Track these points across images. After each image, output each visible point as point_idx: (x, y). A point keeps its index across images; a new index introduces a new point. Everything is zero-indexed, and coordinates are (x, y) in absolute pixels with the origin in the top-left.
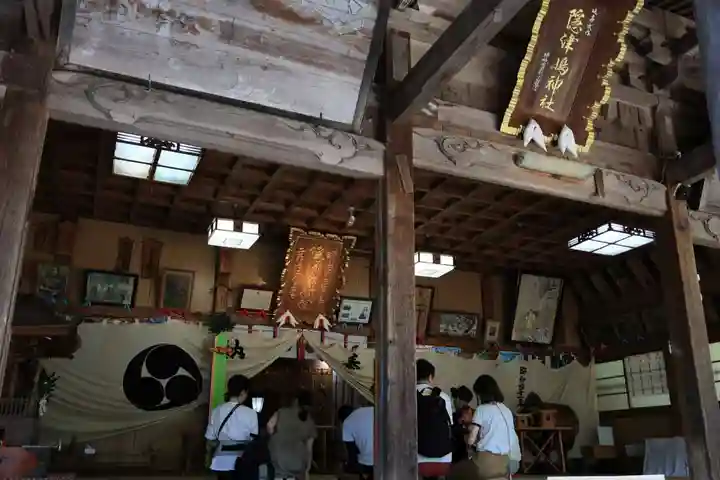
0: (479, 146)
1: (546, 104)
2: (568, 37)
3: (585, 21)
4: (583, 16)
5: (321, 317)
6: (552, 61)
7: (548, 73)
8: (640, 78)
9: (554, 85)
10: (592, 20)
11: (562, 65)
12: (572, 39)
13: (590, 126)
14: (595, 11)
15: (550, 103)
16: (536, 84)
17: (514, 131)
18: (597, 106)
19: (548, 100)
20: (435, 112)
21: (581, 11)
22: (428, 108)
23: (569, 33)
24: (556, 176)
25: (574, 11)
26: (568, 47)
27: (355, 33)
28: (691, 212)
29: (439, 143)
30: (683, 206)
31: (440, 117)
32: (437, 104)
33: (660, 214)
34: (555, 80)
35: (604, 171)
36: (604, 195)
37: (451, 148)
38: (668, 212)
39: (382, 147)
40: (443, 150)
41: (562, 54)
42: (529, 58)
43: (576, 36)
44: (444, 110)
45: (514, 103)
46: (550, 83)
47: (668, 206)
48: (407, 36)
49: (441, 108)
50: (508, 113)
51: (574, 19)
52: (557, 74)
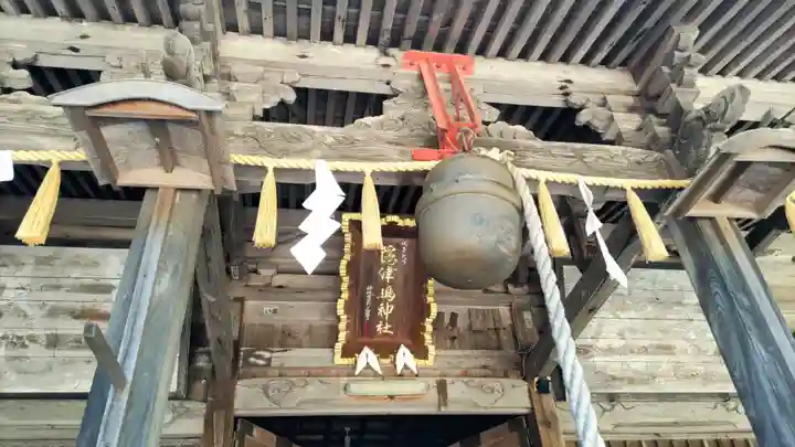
0: (307, 384)
1: (383, 329)
2: (386, 270)
3: (398, 253)
4: (394, 249)
6: (377, 292)
7: (376, 302)
9: (385, 311)
10: (404, 250)
11: (388, 294)
12: (390, 270)
13: (428, 340)
14: (404, 243)
15: (387, 326)
16: (367, 314)
17: (347, 361)
18: (429, 321)
19: (384, 325)
20: (269, 360)
22: (259, 357)
23: (385, 266)
24: (392, 397)
25: (384, 248)
26: (388, 278)
28: (560, 404)
29: (265, 389)
30: (549, 399)
31: (274, 363)
32: (272, 352)
33: (525, 411)
34: (385, 306)
35: (448, 380)
36: (446, 405)
37: (276, 392)
38: (533, 409)
39: (204, 405)
40: (267, 396)
41: (384, 284)
42: (345, 296)
43: (394, 267)
44: (279, 358)
45: (342, 336)
46: (381, 310)
47: (532, 403)
48: (241, 300)
49: (274, 355)
50: (339, 346)
51: (386, 254)
52: (385, 301)
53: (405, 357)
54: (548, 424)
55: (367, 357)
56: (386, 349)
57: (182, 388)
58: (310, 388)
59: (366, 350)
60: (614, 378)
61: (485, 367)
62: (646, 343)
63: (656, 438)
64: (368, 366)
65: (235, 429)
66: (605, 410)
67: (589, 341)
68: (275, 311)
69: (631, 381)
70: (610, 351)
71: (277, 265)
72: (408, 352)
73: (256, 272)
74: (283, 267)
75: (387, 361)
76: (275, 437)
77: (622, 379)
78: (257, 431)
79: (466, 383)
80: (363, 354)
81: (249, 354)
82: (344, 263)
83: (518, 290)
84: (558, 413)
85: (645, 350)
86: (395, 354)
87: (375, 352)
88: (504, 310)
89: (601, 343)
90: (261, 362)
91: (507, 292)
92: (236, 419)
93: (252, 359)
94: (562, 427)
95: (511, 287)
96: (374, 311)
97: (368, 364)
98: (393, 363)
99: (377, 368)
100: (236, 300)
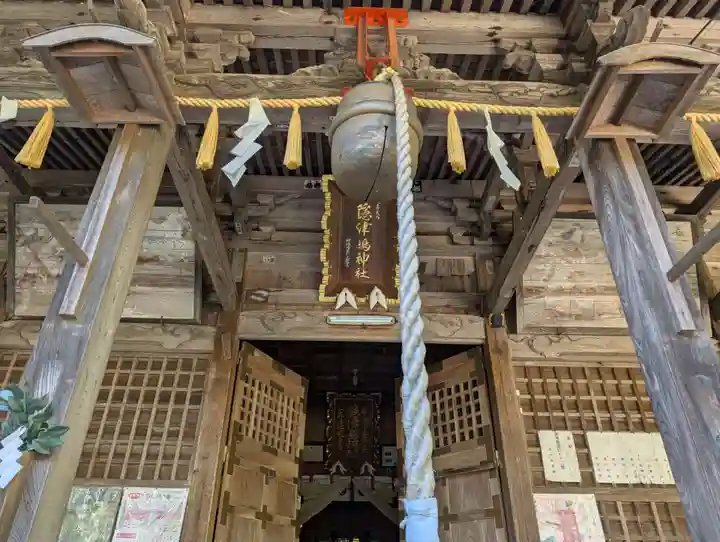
0: (296, 316)
1: (360, 274)
2: (362, 224)
3: (372, 210)
4: (369, 207)
5: (367, 464)
6: (355, 243)
7: (355, 252)
8: (465, 235)
9: (362, 259)
10: (378, 208)
11: (365, 245)
12: (365, 226)
15: (364, 272)
16: (347, 261)
17: (331, 299)
19: (361, 271)
20: (267, 298)
21: (366, 204)
22: (259, 295)
23: (362, 221)
24: (364, 326)
25: (360, 206)
26: (364, 231)
27: (182, 261)
28: (512, 336)
29: (262, 319)
30: (502, 332)
31: (271, 300)
32: (269, 291)
33: (480, 342)
34: (362, 255)
37: (271, 321)
38: (486, 339)
39: (213, 330)
40: (264, 324)
41: (361, 237)
42: (327, 246)
43: (369, 222)
44: (274, 295)
45: (326, 279)
46: (359, 259)
47: (486, 334)
48: (245, 251)
49: (271, 294)
50: (322, 287)
51: (362, 211)
52: (362, 251)
53: (377, 297)
54: (499, 351)
55: (346, 296)
56: (362, 290)
57: (198, 317)
58: (298, 319)
59: (346, 291)
60: (562, 315)
61: (448, 306)
62: (594, 284)
63: (598, 366)
64: (347, 304)
65: (240, 349)
66: (551, 341)
67: (541, 283)
68: (272, 260)
69: (578, 317)
70: (560, 291)
71: (275, 224)
72: (380, 292)
73: (258, 229)
74: (280, 226)
75: (363, 300)
76: (272, 359)
77: (570, 316)
78: (257, 353)
79: (430, 318)
80: (343, 293)
81: (250, 293)
82: (325, 218)
83: (483, 242)
84: (511, 343)
85: (592, 292)
86: (369, 293)
87: (353, 293)
88: (468, 260)
89: (552, 286)
90: (259, 299)
91: (472, 244)
92: (241, 341)
93: (253, 297)
94: (512, 354)
95: (476, 241)
96: (353, 259)
97: (347, 302)
98: (368, 301)
99: (354, 305)
100: (240, 251)
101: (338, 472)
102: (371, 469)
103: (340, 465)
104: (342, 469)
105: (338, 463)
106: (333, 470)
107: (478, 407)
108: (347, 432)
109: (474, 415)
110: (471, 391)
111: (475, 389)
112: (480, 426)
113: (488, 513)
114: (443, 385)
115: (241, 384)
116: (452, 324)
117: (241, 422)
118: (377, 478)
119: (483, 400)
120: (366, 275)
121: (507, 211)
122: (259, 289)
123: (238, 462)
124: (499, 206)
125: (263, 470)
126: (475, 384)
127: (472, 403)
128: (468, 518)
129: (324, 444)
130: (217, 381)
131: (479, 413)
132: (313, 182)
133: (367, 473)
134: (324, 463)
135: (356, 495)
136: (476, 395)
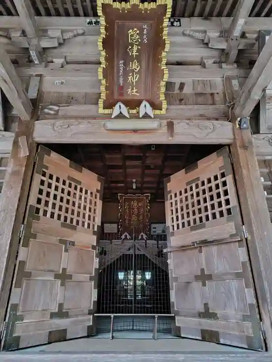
0: (79, 123)
1: (132, 91)
2: (132, 48)
3: (141, 34)
4: (138, 32)
5: (142, 234)
6: (126, 65)
7: (126, 74)
9: (133, 79)
10: (145, 32)
11: (135, 66)
12: (135, 48)
13: (162, 97)
14: (145, 27)
15: (135, 91)
16: (121, 80)
17: (107, 111)
18: (163, 83)
19: (133, 89)
20: (57, 111)
21: (136, 29)
22: (51, 109)
23: (132, 45)
24: (135, 131)
25: (131, 31)
26: (134, 54)
29: (53, 125)
30: (247, 133)
31: (60, 113)
32: (59, 106)
33: (229, 141)
34: (133, 75)
35: (175, 122)
36: (172, 136)
37: (59, 128)
38: (235, 138)
40: (54, 130)
41: (132, 59)
42: (103, 65)
43: (138, 45)
44: (65, 110)
45: (103, 94)
46: (130, 78)
47: (234, 134)
48: (41, 76)
49: (61, 108)
50: (101, 104)
51: (132, 36)
52: (133, 71)
53: (145, 108)
54: (245, 148)
55: (120, 109)
56: (133, 104)
58: (81, 126)
59: (120, 104)
61: (201, 116)
65: (37, 150)
68: (62, 83)
71: (64, 57)
72: (148, 105)
73: (52, 62)
74: (68, 59)
75: (134, 111)
76: (69, 161)
78: (54, 155)
79: (188, 124)
80: (118, 106)
81: (43, 108)
82: (101, 40)
83: (229, 67)
86: (139, 106)
87: (126, 106)
88: (218, 80)
90: (52, 112)
91: (221, 68)
92: (38, 144)
93: (46, 110)
94: (254, 150)
95: (224, 65)
96: (125, 79)
97: (121, 113)
98: (138, 113)
99: (127, 115)
100: (37, 75)
101: (126, 238)
102: (145, 237)
103: (127, 234)
104: (128, 237)
105: (126, 234)
106: (123, 237)
107: (226, 193)
108: (130, 216)
109: (223, 199)
110: (220, 181)
111: (224, 179)
112: (228, 207)
113: (238, 276)
114: (198, 179)
115: (38, 178)
116: (206, 128)
117: (39, 206)
118: (148, 241)
119: (230, 187)
120: (137, 92)
121: (250, 39)
122: (51, 104)
123: (35, 236)
124: (243, 35)
125: (62, 241)
126: (223, 175)
127: (221, 190)
128: (221, 277)
129: (117, 223)
130: (14, 173)
131: (227, 197)
132: (94, 20)
133: (142, 239)
134: (118, 233)
135: (137, 250)
136: (224, 184)
